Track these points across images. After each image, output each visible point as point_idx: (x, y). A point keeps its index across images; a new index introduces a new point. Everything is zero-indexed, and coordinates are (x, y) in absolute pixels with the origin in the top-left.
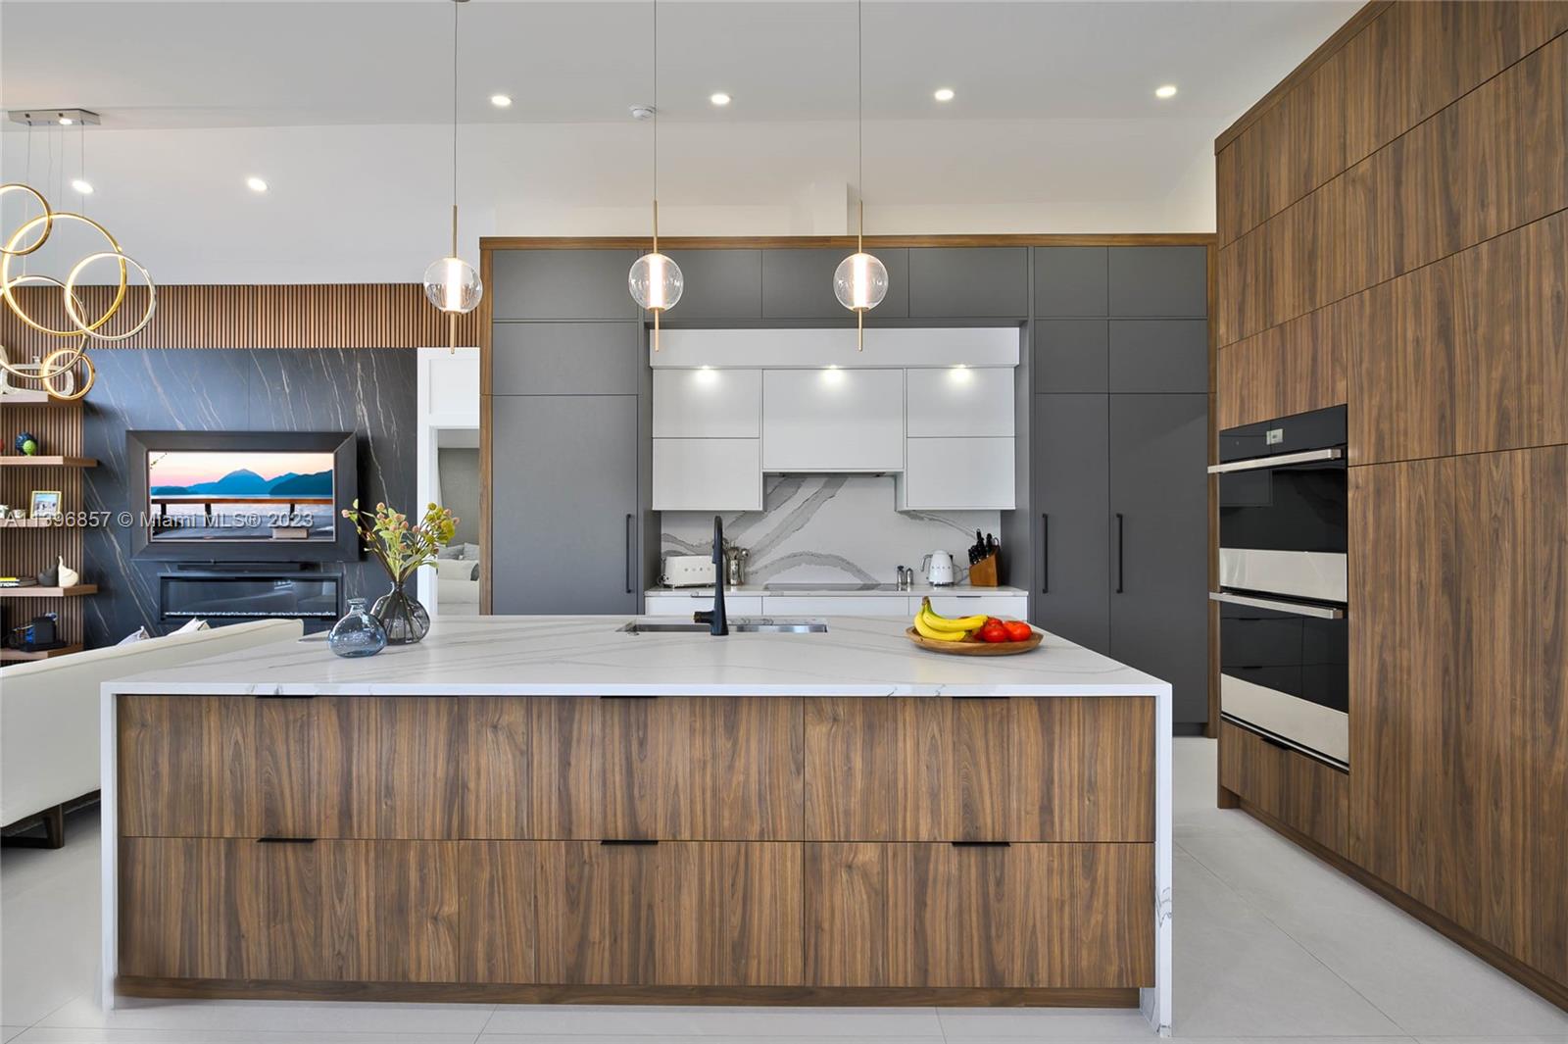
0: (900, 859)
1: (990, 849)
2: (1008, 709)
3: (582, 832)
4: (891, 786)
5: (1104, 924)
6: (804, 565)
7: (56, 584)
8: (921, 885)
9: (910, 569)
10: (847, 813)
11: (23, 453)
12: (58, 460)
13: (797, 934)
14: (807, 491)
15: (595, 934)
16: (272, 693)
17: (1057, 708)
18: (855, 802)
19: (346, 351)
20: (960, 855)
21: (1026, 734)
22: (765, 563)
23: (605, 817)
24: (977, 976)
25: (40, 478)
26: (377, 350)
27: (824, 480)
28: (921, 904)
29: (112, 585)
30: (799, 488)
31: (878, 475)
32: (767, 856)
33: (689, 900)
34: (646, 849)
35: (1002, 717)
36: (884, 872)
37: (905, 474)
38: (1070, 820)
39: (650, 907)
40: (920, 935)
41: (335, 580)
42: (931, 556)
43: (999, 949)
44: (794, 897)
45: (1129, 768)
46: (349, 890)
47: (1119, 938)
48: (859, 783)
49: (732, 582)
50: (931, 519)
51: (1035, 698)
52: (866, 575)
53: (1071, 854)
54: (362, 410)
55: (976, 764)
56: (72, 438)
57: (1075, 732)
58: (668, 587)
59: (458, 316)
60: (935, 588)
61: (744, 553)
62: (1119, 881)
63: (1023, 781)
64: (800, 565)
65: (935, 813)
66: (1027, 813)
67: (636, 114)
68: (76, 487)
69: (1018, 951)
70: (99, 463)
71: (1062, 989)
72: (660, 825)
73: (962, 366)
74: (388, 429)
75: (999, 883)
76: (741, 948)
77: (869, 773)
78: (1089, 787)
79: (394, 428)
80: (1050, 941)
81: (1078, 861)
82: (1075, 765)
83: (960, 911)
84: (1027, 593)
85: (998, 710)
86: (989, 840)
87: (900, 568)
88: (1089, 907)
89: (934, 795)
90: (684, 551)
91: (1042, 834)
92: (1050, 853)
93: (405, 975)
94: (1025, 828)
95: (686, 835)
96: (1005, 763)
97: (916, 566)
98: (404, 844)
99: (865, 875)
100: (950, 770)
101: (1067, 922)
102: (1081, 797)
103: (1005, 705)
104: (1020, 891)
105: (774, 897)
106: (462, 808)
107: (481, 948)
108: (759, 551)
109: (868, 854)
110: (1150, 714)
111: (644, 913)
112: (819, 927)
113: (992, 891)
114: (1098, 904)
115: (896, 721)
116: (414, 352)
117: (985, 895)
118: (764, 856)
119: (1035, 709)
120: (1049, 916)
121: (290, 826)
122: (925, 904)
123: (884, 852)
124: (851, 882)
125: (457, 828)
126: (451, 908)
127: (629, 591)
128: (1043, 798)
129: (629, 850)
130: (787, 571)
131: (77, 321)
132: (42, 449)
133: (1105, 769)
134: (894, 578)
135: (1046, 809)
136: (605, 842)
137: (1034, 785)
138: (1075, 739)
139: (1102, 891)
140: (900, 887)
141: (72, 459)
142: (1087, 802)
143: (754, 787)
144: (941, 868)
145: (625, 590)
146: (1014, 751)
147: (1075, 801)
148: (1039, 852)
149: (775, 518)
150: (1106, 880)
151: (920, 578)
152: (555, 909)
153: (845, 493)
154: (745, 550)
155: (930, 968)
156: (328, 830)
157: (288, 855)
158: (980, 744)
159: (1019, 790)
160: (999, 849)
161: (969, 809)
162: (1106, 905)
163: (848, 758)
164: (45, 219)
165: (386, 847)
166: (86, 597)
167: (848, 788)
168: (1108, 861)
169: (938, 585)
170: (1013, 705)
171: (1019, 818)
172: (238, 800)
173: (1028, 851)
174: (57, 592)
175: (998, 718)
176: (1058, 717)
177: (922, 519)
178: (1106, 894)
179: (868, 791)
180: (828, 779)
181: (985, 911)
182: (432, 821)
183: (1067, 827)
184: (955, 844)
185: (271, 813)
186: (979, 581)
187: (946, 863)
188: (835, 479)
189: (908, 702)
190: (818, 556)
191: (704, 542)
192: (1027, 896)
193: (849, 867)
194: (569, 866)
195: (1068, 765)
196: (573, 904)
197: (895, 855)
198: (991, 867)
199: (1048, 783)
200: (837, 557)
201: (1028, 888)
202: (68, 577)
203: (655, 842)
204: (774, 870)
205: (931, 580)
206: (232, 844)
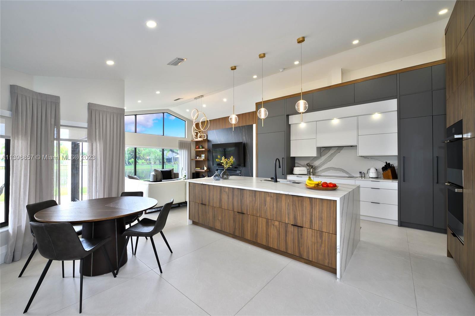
0: (282, 225)
1: (299, 227)
2: (303, 199)
3: (235, 210)
4: (281, 211)
5: (325, 251)
6: (331, 170)
7: (204, 170)
8: (286, 232)
9: (364, 173)
10: (273, 215)
11: (200, 148)
12: (204, 149)
13: (265, 235)
14: (332, 152)
15: (237, 227)
16: (202, 183)
17: (313, 200)
18: (274, 213)
19: (242, 126)
20: (293, 228)
21: (307, 204)
22: (321, 170)
23: (238, 208)
24: (297, 254)
25: (202, 152)
26: (247, 126)
27: (337, 148)
28: (286, 236)
29: (211, 170)
30: (330, 150)
31: (352, 146)
32: (260, 220)
33: (249, 225)
34: (243, 214)
35: (302, 200)
36: (279, 228)
37: (358, 146)
38: (317, 225)
39: (244, 224)
40: (286, 241)
41: (240, 170)
42: (370, 169)
43: (301, 249)
44: (265, 228)
45: (330, 216)
46: (209, 213)
47: (328, 255)
48: (275, 209)
49: (311, 174)
50: (371, 158)
51: (309, 197)
52: (350, 174)
53: (317, 233)
54: (244, 138)
55: (297, 210)
56: (206, 145)
57: (317, 206)
58: (294, 174)
59: (234, 124)
60: (371, 179)
61: (314, 167)
62: (328, 242)
63: (306, 215)
64: (330, 170)
65: (289, 218)
66: (307, 222)
67: (281, 71)
68: (206, 153)
69: (305, 251)
70: (209, 150)
71: (315, 262)
72: (245, 211)
73: (376, 113)
74: (248, 141)
75: (301, 235)
76: (256, 235)
77: (277, 208)
78: (321, 218)
79: (249, 141)
80: (312, 251)
81: (318, 235)
82: (318, 213)
83: (293, 239)
84: (397, 181)
85: (301, 199)
86: (299, 226)
87: (360, 172)
88: (321, 246)
89: (289, 215)
90: (300, 166)
91: (310, 227)
92: (312, 231)
93: (215, 227)
94: (307, 225)
95: (249, 214)
96: (302, 210)
97: (366, 172)
98: (215, 207)
99: (276, 227)
100: (291, 210)
101: (316, 248)
102: (319, 221)
103: (302, 198)
104: (306, 238)
105: (261, 228)
106: (221, 203)
107: (223, 225)
108: (319, 167)
109: (277, 223)
110: (336, 204)
111: (243, 225)
112: (268, 235)
113: (300, 237)
114: (323, 245)
115: (281, 198)
116: (253, 125)
117: (298, 237)
118: (260, 219)
119: (309, 200)
120: (312, 245)
121: (204, 202)
122: (287, 236)
123: (279, 223)
124: (274, 228)
125: (221, 207)
126: (220, 218)
127: (283, 175)
128: (310, 219)
129: (241, 214)
130: (327, 172)
131: (201, 128)
132: (203, 148)
133: (325, 215)
134: (359, 175)
135: (311, 222)
136: (238, 212)
137: (308, 216)
138: (317, 207)
139: (324, 242)
140: (282, 231)
141: (206, 149)
142: (320, 222)
143: (258, 207)
144: (290, 229)
145: (282, 174)
146: (304, 208)
147: (318, 221)
148: (310, 231)
149: (323, 158)
150: (325, 240)
151: (367, 176)
152: (232, 221)
153: (343, 152)
154: (314, 166)
155: (288, 249)
156: (207, 204)
157: (204, 206)
158: (297, 205)
159: (305, 217)
160: (301, 228)
161: (295, 218)
162: (325, 246)
163: (273, 205)
164: (197, 114)
165: (213, 207)
166: (208, 172)
167: (273, 210)
168: (325, 236)
169: (371, 178)
170: (304, 198)
171: (305, 223)
172: (199, 198)
173: (307, 230)
174: (204, 171)
175: (301, 201)
176: (314, 202)
177: (368, 158)
178: (325, 243)
179: (276, 211)
180: (270, 208)
181: (298, 241)
182: (218, 205)
183: (316, 226)
184: (292, 225)
185: (202, 200)
186: (386, 177)
187: (291, 229)
188: (340, 148)
189: (284, 195)
190: (335, 168)
191: (305, 164)
192: (307, 240)
193: (273, 225)
194: (234, 215)
195: (316, 213)
196: (234, 221)
197: (281, 225)
198: (300, 232)
199: (311, 216)
200: (341, 169)
201: (307, 238)
202: (205, 168)
203: (244, 214)
204: (261, 223)
205: (370, 176)
206: (198, 203)
